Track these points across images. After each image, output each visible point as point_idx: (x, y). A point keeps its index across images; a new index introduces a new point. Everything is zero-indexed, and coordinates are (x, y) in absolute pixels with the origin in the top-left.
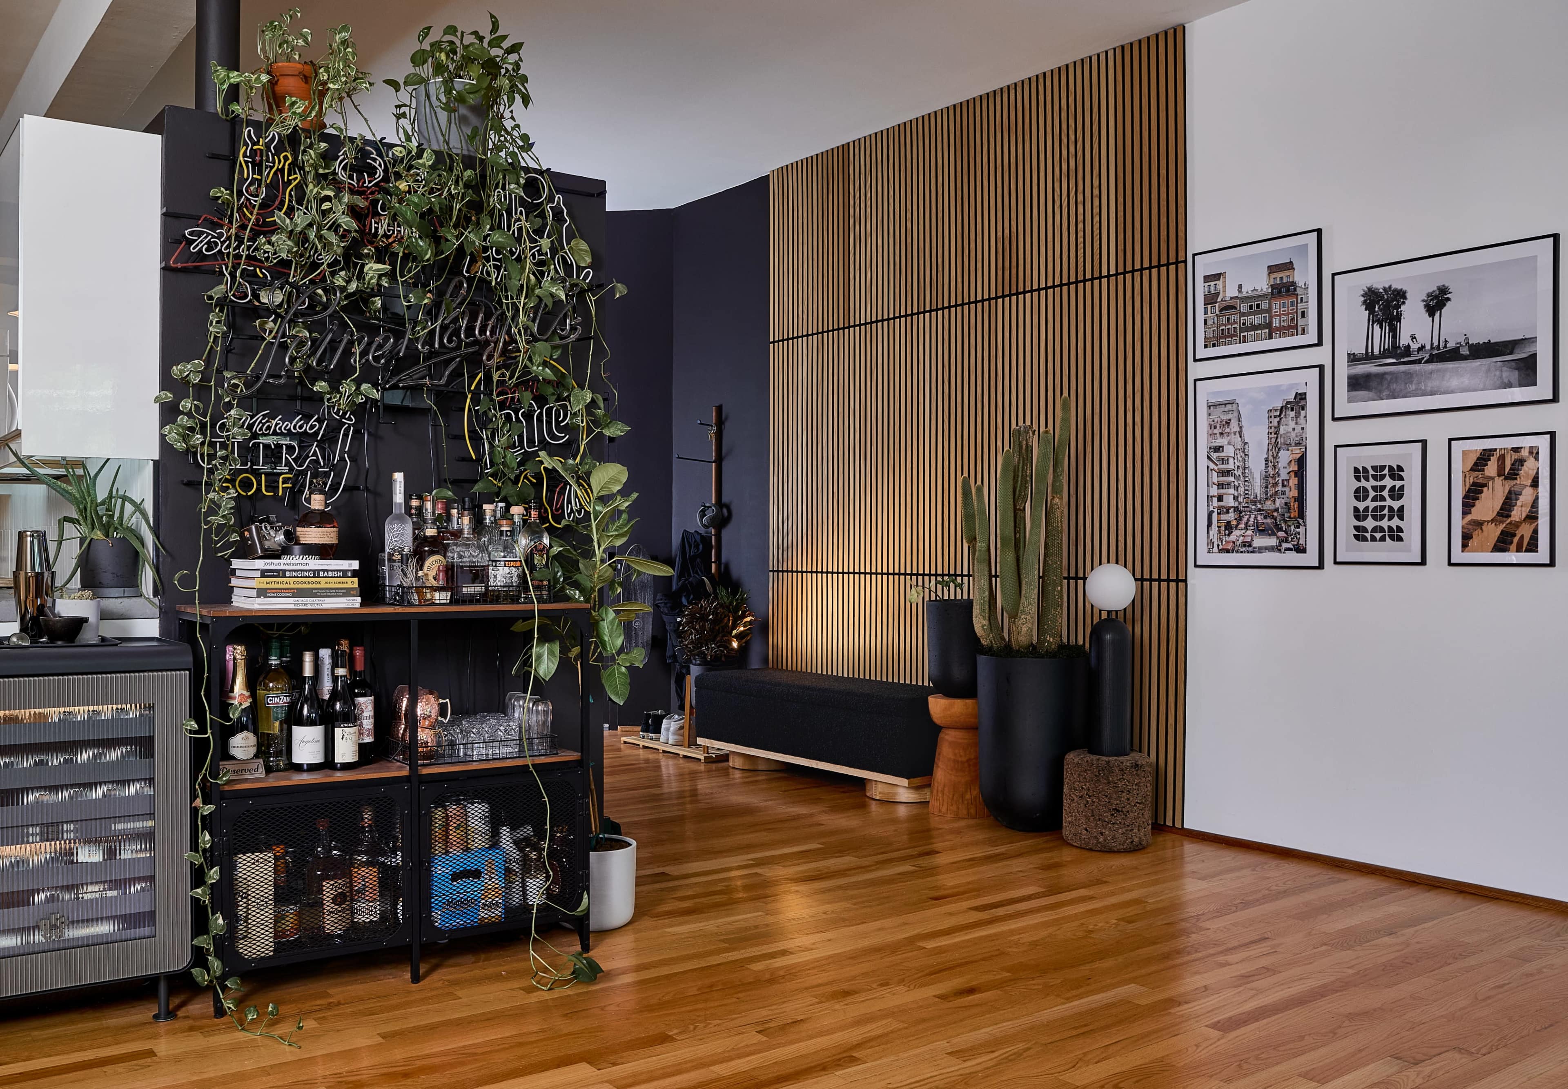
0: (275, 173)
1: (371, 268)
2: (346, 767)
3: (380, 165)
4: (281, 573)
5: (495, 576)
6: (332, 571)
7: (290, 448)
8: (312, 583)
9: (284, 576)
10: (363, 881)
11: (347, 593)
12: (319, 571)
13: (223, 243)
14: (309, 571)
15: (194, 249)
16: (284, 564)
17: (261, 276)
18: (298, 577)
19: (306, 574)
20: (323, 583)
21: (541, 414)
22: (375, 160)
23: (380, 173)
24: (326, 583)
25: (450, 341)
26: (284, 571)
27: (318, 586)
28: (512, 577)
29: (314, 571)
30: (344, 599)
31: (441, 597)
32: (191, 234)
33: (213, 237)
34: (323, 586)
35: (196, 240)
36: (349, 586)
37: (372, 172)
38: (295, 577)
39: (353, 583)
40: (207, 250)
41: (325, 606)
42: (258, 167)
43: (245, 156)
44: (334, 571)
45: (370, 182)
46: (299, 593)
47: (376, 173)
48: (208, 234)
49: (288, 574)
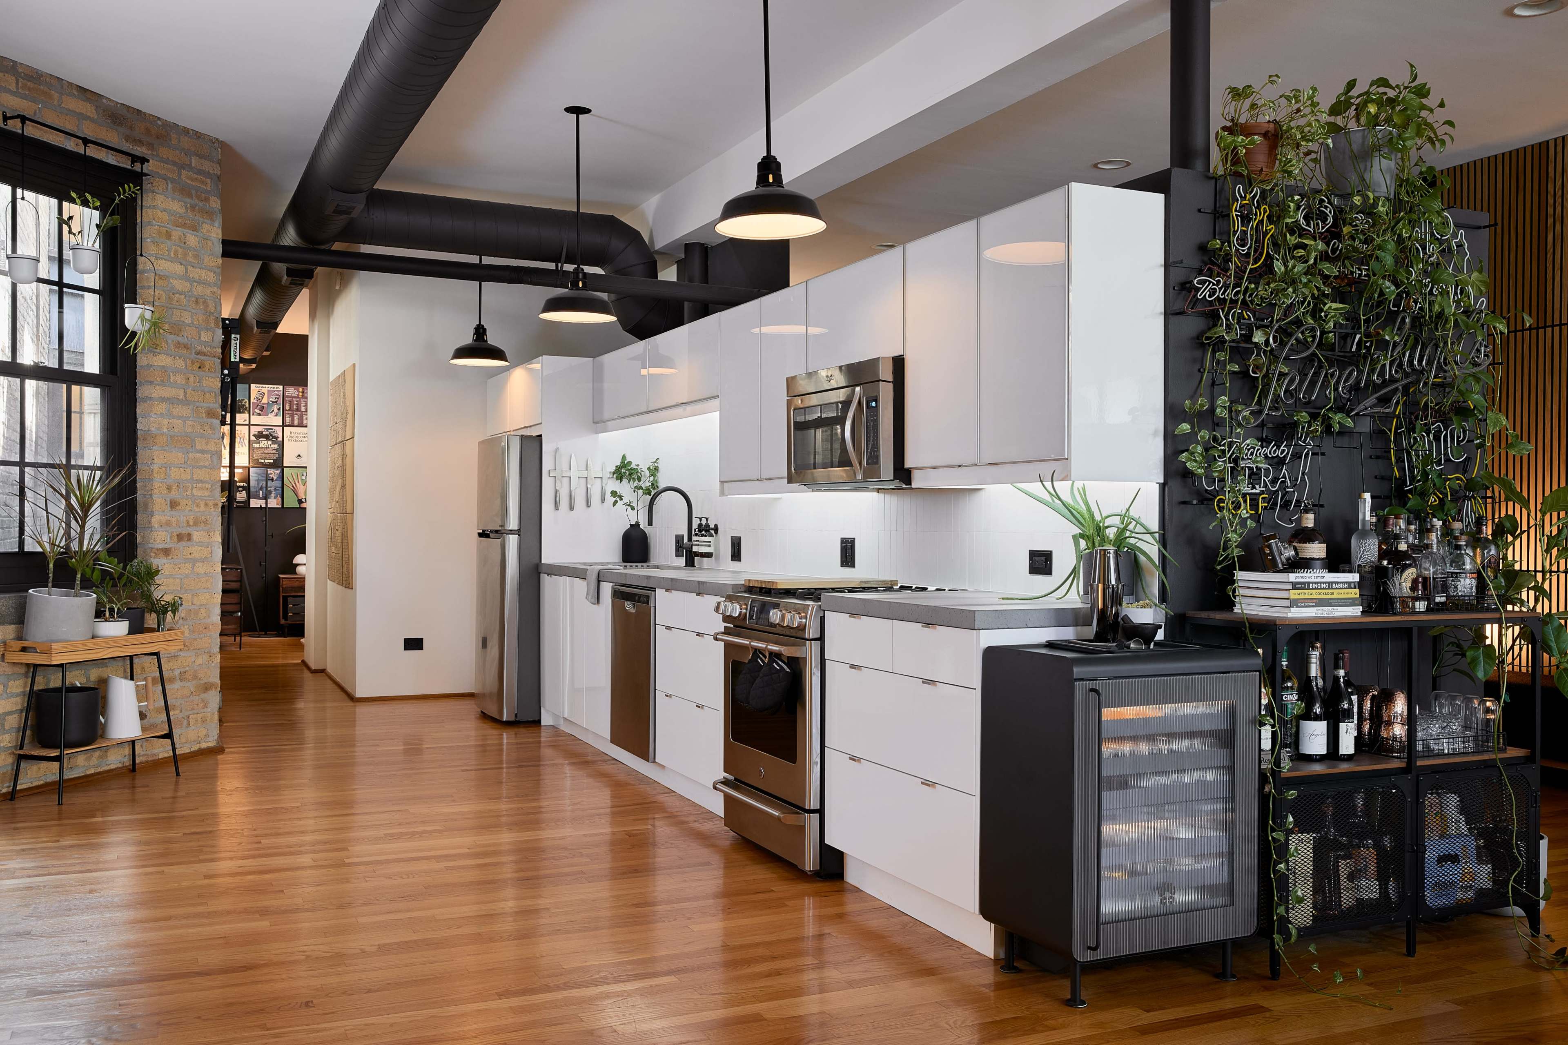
0: (1257, 224)
1: (1330, 307)
2: (1349, 758)
3: (1330, 212)
4: (1305, 586)
5: (1456, 587)
6: (1341, 583)
7: (1267, 471)
8: (1328, 594)
9: (1309, 588)
10: (1365, 861)
11: (1351, 603)
12: (1332, 583)
13: (1220, 289)
14: (1326, 583)
15: (1200, 296)
16: (1309, 577)
17: (1247, 317)
18: (1318, 589)
19: (1324, 586)
20: (1336, 594)
21: (1446, 434)
22: (1326, 207)
23: (1330, 220)
24: (1338, 594)
25: (1396, 372)
26: (1309, 583)
27: (1332, 597)
28: (1472, 588)
29: (1329, 583)
30: (1351, 608)
31: (1421, 606)
32: (1199, 282)
33: (1214, 284)
34: (1335, 596)
35: (1202, 288)
36: (1353, 596)
37: (1323, 217)
38: (1316, 589)
39: (1356, 594)
40: (1210, 296)
41: (1337, 614)
42: (1246, 219)
43: (1236, 211)
44: (1342, 583)
45: (1323, 228)
46: (1320, 603)
47: (1327, 219)
48: (1210, 282)
49: (1311, 586)
